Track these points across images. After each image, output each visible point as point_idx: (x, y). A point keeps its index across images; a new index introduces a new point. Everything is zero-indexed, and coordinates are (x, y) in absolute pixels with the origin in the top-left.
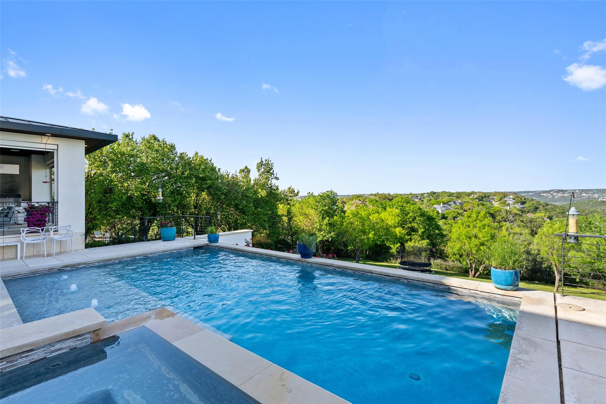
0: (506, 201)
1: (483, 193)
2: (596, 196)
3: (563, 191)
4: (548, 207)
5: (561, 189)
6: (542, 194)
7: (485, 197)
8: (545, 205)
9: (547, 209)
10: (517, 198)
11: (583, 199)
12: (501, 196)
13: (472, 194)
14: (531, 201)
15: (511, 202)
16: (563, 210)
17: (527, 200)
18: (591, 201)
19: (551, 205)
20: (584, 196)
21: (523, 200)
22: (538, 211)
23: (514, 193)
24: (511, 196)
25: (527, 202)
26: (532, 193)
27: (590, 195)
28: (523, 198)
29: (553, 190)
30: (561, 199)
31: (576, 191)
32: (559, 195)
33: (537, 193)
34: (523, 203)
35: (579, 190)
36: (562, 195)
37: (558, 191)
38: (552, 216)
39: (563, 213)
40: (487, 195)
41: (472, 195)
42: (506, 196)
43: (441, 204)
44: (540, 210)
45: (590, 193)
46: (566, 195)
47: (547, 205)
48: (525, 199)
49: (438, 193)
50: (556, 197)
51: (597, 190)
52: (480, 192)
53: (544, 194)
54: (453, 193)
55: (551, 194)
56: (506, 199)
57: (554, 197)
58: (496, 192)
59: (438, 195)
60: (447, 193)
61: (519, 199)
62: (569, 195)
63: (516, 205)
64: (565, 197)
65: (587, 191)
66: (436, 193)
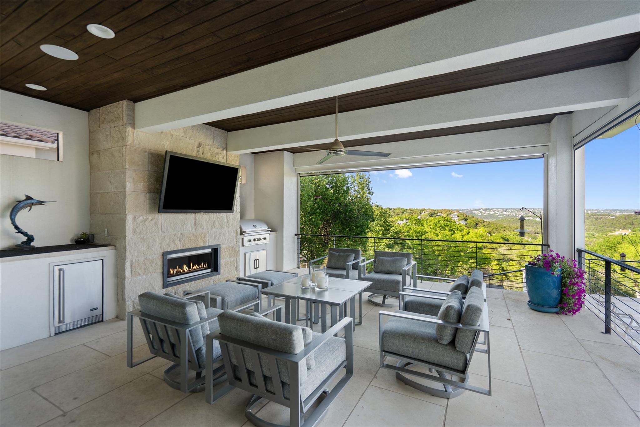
0: (452, 218)
1: (432, 210)
2: (514, 214)
3: (489, 210)
4: (485, 223)
5: (488, 208)
6: (473, 212)
7: (434, 214)
8: (482, 222)
9: (484, 225)
10: (460, 216)
11: (504, 216)
12: (448, 213)
13: (423, 210)
14: (471, 218)
15: (456, 219)
16: (496, 226)
17: (469, 217)
18: (512, 218)
19: (487, 221)
20: (505, 214)
21: (465, 217)
22: (478, 227)
23: (458, 211)
24: (456, 214)
25: (469, 219)
26: (466, 211)
27: (509, 213)
28: (465, 216)
29: (482, 209)
30: (488, 216)
31: (499, 210)
32: (487, 213)
33: (469, 211)
34: (466, 220)
35: (501, 209)
36: (489, 213)
37: (486, 210)
38: (491, 232)
39: (496, 229)
40: (436, 212)
41: (424, 212)
42: (452, 213)
43: (405, 220)
44: (479, 226)
45: (509, 212)
46: (492, 213)
47: (484, 222)
48: (466, 216)
49: (393, 209)
50: (484, 215)
51: (514, 209)
52: (429, 209)
53: (475, 212)
54: (407, 210)
55: (480, 212)
56: (451, 216)
57: (482, 215)
58: (443, 210)
59: (394, 211)
60: (401, 209)
61: (462, 216)
62: (494, 213)
63: (461, 222)
64: (491, 214)
65: (507, 210)
66: (391, 209)
